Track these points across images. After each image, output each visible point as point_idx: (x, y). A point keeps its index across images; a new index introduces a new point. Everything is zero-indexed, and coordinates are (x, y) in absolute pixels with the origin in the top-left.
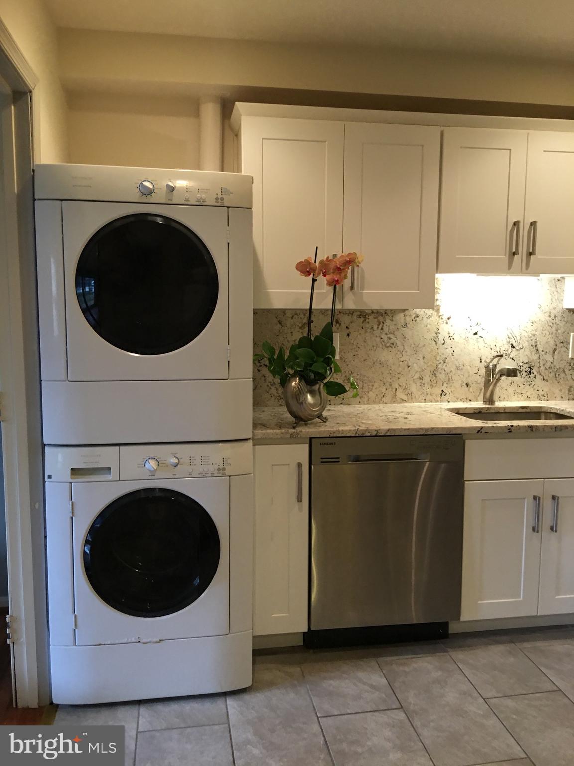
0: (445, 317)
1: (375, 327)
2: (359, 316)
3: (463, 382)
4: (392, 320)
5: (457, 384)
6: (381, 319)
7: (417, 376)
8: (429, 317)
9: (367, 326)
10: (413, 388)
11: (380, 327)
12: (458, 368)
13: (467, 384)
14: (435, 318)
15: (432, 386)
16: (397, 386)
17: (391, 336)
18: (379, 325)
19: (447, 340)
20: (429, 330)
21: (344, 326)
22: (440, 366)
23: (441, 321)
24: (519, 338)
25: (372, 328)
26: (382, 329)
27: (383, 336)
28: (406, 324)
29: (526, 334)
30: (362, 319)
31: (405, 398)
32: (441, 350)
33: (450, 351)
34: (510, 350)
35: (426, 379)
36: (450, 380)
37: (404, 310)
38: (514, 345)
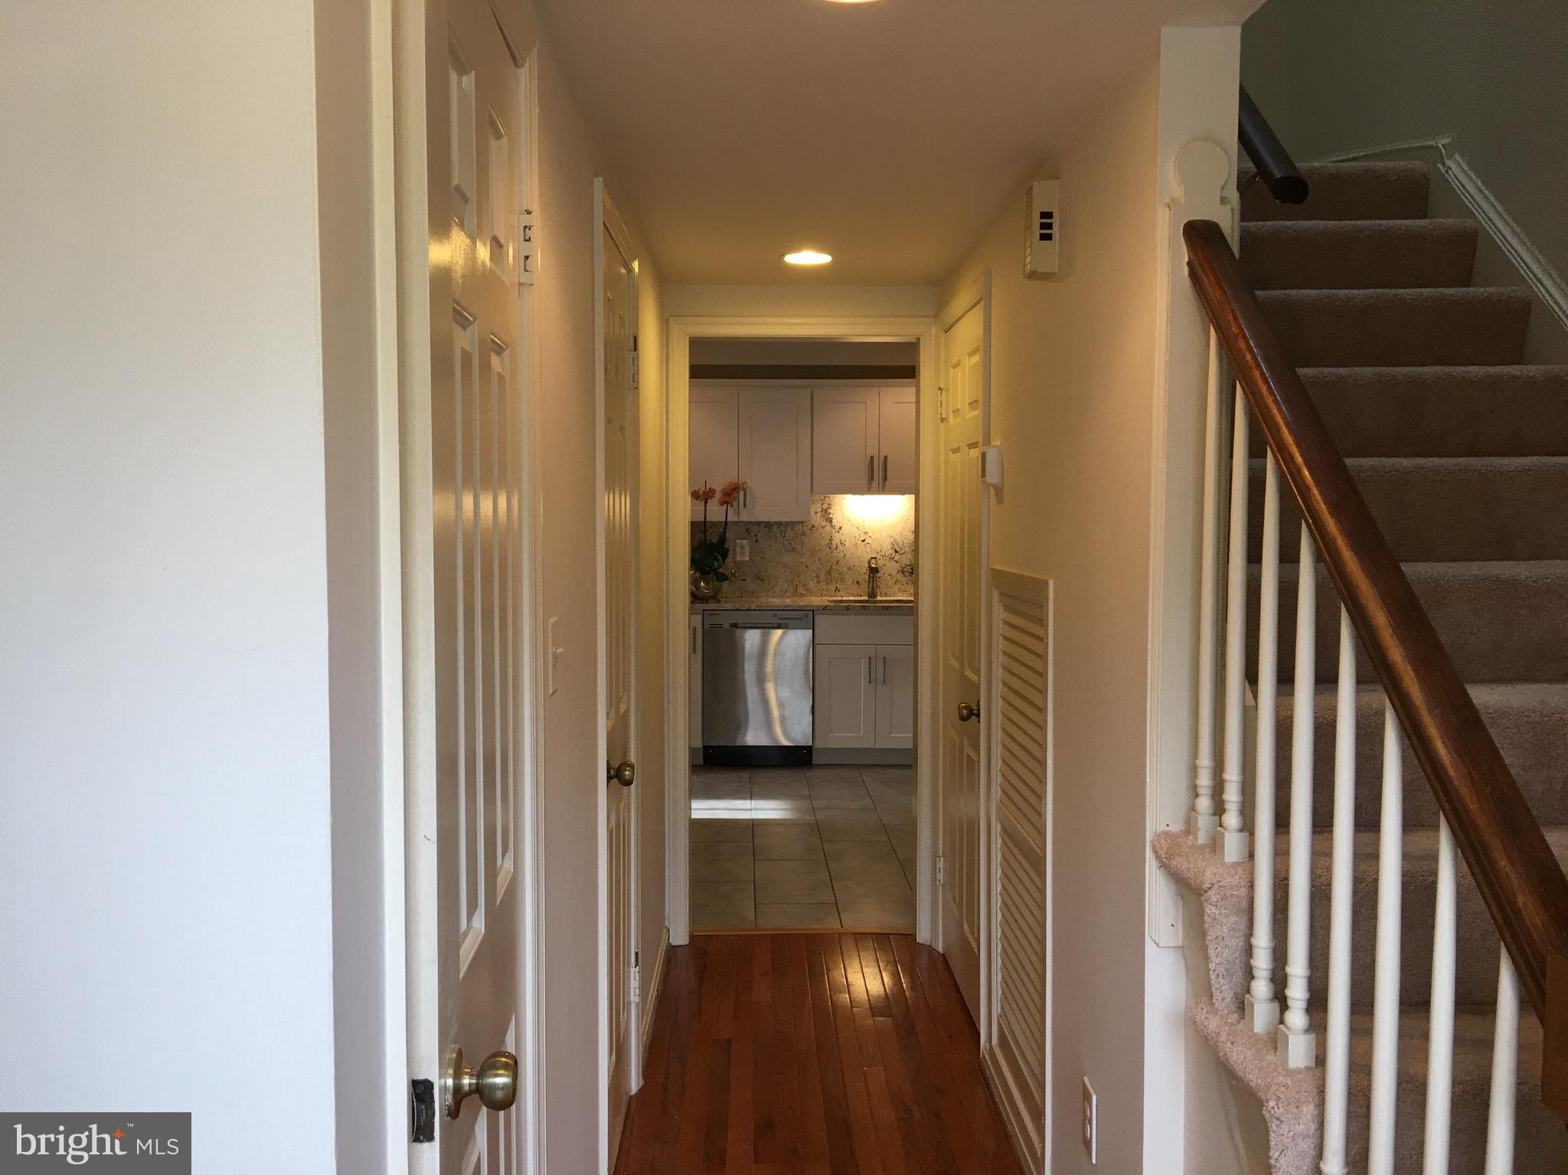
0: (837, 528)
1: (778, 535)
2: (766, 527)
3: (854, 580)
4: (792, 529)
5: (849, 583)
6: (783, 529)
7: (814, 574)
8: (824, 527)
9: (772, 534)
10: (812, 584)
11: (783, 534)
12: (849, 569)
13: (858, 582)
14: (828, 528)
15: (827, 584)
16: (798, 583)
17: (792, 542)
18: (781, 533)
19: (839, 545)
20: (823, 538)
21: (753, 534)
22: (833, 567)
23: (833, 530)
24: (901, 544)
25: (776, 536)
26: (784, 536)
27: (787, 543)
28: (804, 533)
29: (907, 541)
30: (767, 529)
31: (804, 592)
32: (835, 553)
33: (842, 555)
34: (894, 554)
35: (823, 577)
36: (842, 580)
37: (802, 522)
38: (898, 550)
